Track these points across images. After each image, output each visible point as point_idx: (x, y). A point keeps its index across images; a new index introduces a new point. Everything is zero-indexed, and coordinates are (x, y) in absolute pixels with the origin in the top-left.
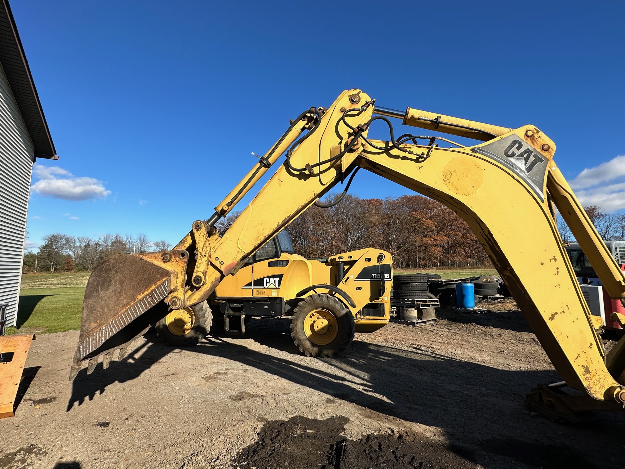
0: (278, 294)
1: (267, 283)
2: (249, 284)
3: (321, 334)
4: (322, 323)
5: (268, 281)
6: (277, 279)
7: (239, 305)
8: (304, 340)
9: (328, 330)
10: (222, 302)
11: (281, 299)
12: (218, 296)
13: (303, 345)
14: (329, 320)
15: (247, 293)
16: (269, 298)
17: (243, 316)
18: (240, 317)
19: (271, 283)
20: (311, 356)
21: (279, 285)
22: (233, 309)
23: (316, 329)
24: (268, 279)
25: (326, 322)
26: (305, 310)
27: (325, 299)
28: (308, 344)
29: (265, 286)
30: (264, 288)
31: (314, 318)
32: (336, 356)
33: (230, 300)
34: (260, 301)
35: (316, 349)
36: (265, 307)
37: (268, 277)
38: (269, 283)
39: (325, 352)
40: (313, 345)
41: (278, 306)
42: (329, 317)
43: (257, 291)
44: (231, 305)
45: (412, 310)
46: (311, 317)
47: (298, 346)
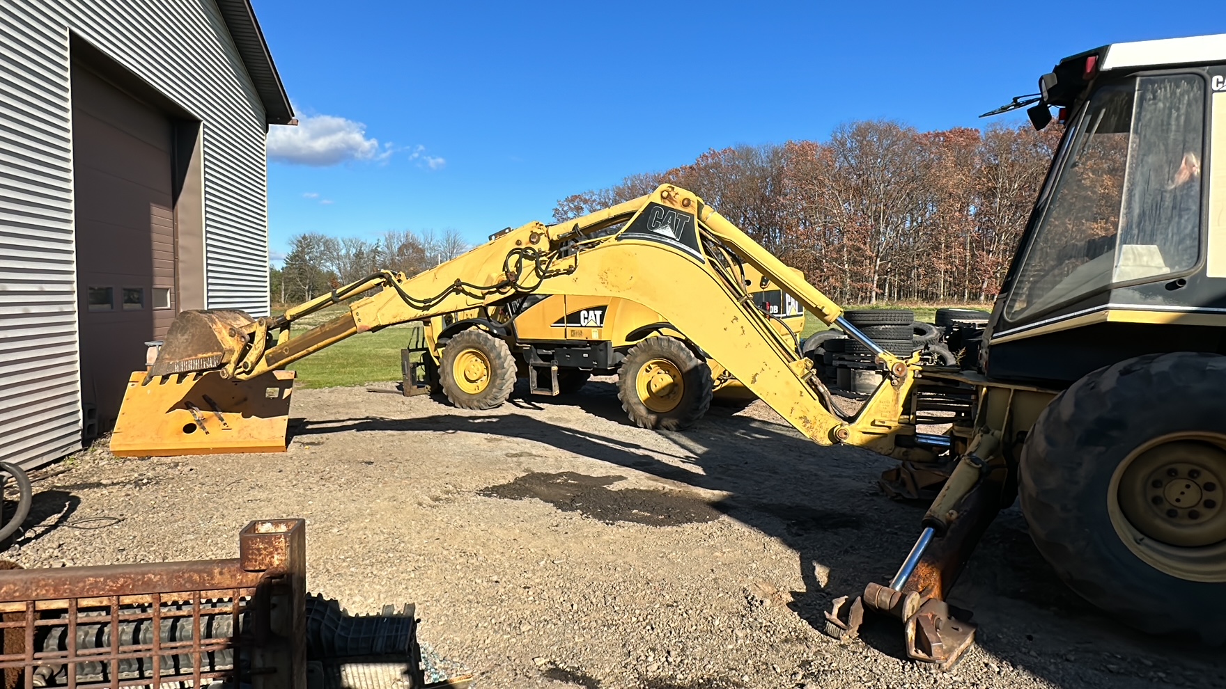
0: (600, 335)
1: (585, 318)
2: (561, 321)
3: (662, 397)
4: (663, 380)
5: (586, 316)
6: (599, 313)
7: (550, 352)
8: (635, 403)
9: (670, 392)
10: (527, 347)
11: (605, 344)
12: (519, 337)
13: (634, 411)
14: (674, 377)
15: (558, 334)
16: (589, 342)
17: (555, 368)
18: (550, 368)
19: (590, 318)
20: (645, 428)
21: (601, 322)
22: (544, 357)
23: (654, 389)
24: (585, 312)
25: (668, 379)
26: (638, 359)
27: (665, 344)
28: (642, 411)
29: (583, 325)
30: (582, 326)
31: (652, 373)
32: (680, 429)
33: (538, 344)
34: (577, 346)
35: (653, 417)
36: (584, 355)
37: (588, 310)
38: (587, 318)
39: (665, 422)
40: (650, 411)
41: (602, 353)
42: (673, 372)
43: (572, 331)
44: (540, 352)
45: (870, 375)
46: (647, 371)
47: (627, 414)
